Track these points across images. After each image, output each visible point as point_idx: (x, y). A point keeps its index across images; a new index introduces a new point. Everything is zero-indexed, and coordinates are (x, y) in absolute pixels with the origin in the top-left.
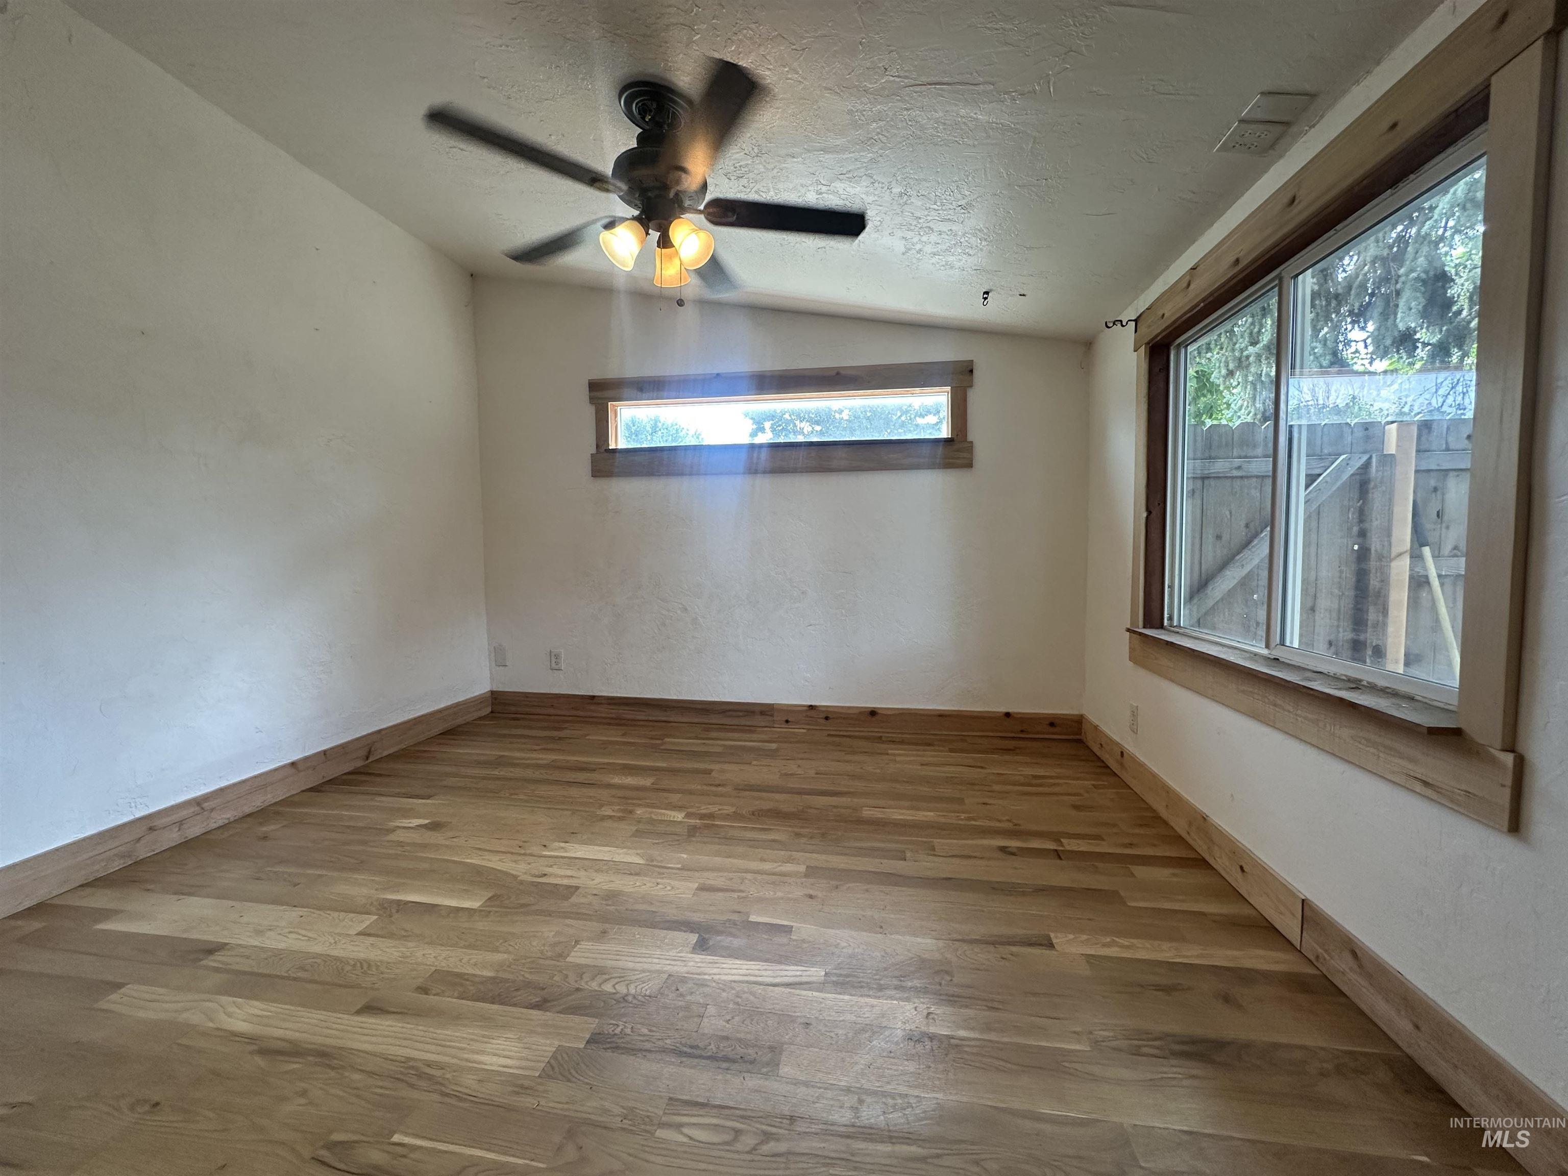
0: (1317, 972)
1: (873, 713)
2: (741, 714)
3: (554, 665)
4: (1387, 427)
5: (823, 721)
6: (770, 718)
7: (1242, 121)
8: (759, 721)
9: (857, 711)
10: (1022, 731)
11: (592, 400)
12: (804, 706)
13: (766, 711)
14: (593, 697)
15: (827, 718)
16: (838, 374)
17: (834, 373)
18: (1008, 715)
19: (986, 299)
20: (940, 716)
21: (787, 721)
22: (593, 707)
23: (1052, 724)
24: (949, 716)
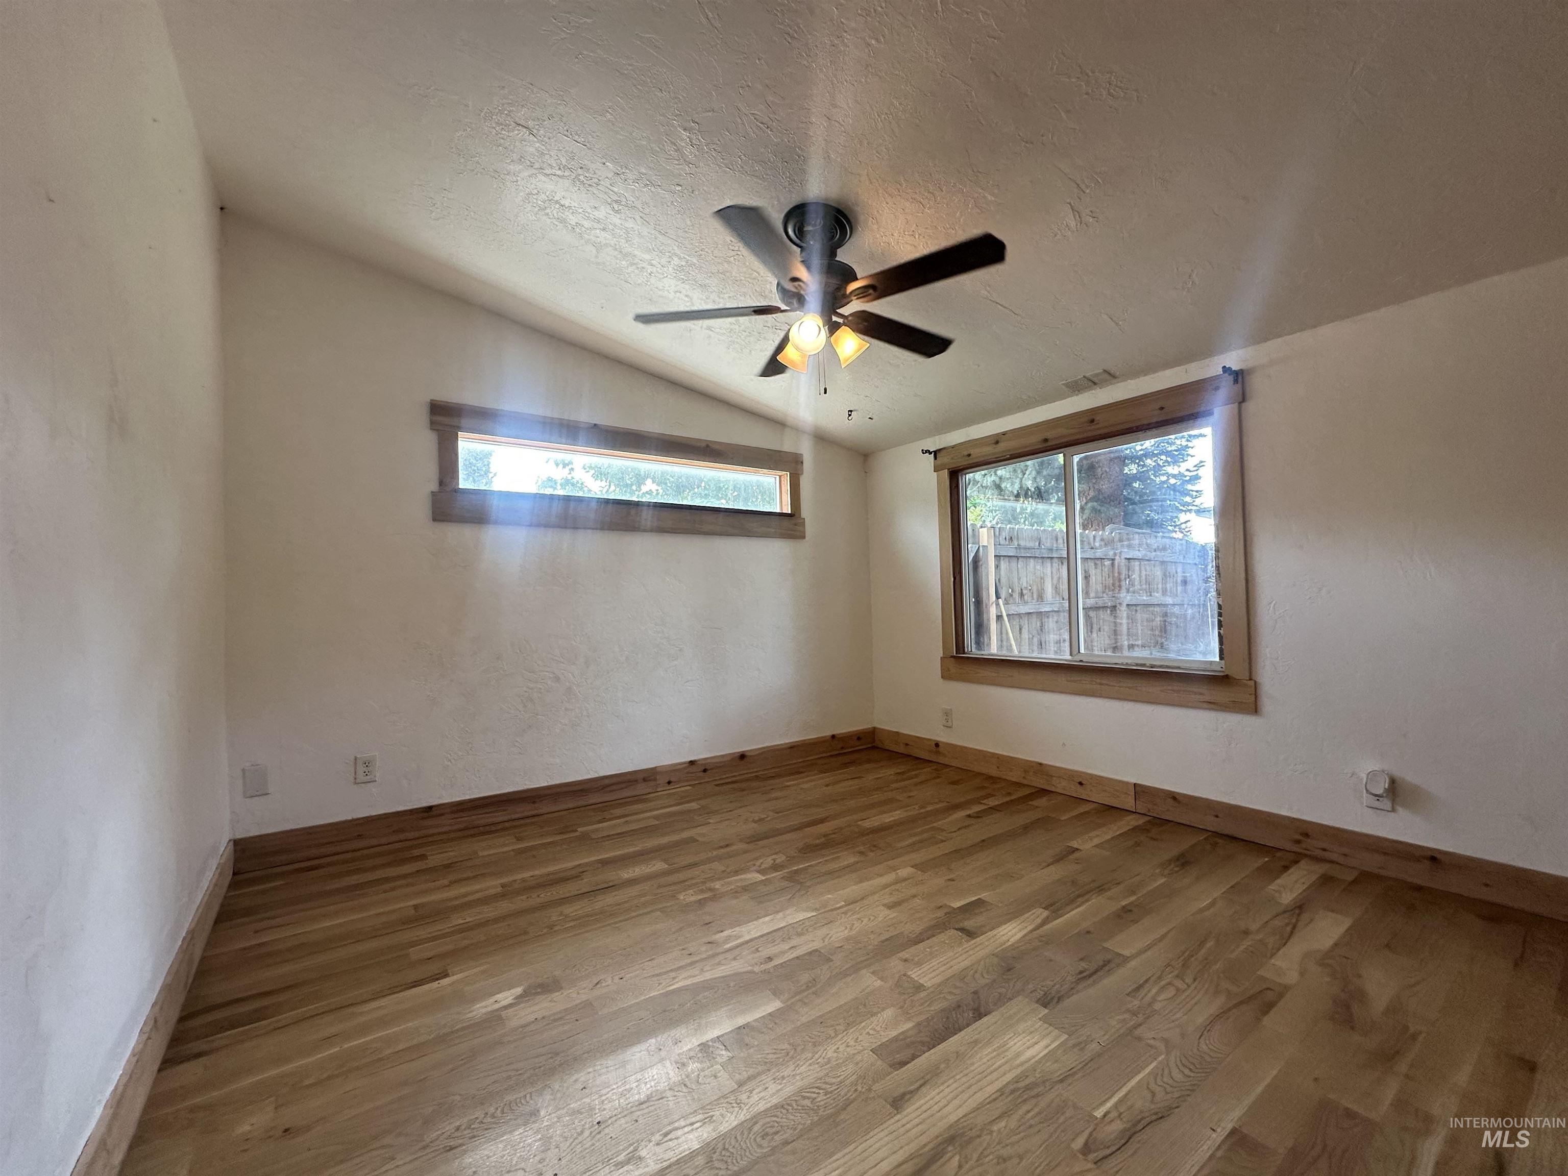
0: (1150, 818)
1: (742, 756)
2: (623, 786)
3: (361, 777)
4: (981, 530)
5: (701, 774)
6: (652, 783)
7: (1084, 377)
8: (641, 789)
9: (729, 758)
10: (842, 748)
11: (433, 426)
12: (685, 763)
13: (648, 776)
14: (430, 808)
15: (705, 771)
16: (708, 446)
17: (704, 445)
18: (833, 736)
19: (850, 415)
20: (791, 748)
21: (669, 783)
22: (429, 822)
23: (859, 739)
24: (798, 746)
